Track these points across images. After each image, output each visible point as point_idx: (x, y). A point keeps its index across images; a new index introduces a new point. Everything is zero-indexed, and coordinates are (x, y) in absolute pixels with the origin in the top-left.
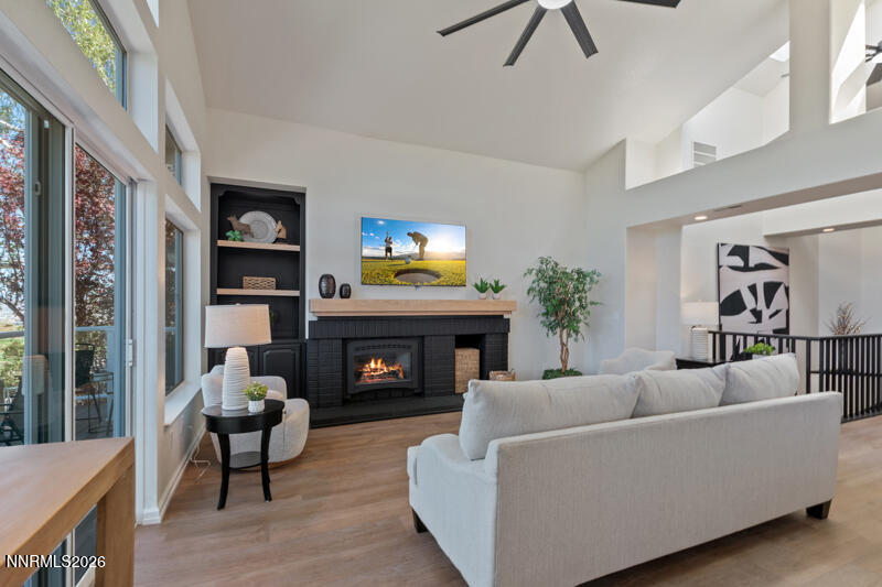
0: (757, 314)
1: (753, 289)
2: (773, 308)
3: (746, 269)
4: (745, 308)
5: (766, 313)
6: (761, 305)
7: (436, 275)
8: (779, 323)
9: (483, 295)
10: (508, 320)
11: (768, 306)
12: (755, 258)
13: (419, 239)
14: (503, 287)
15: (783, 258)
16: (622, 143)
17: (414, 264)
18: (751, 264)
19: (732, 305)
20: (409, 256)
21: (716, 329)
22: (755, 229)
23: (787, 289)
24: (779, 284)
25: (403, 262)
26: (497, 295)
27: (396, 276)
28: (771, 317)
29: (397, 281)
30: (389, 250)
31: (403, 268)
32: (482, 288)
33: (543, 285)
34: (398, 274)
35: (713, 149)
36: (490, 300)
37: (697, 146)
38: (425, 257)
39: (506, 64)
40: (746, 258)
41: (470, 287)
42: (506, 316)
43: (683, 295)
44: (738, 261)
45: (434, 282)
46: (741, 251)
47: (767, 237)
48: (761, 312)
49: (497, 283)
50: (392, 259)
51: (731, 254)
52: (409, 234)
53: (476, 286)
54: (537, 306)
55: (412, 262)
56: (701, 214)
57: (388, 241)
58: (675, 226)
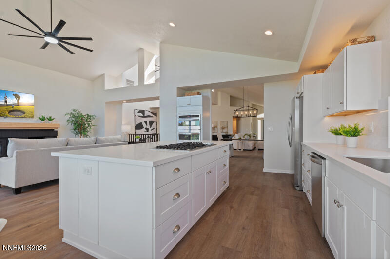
0: (147, 130)
1: (146, 122)
2: (152, 128)
3: (144, 116)
4: (143, 127)
5: (150, 129)
6: (148, 127)
7: (24, 112)
8: (154, 132)
9: (43, 122)
10: (57, 131)
11: (151, 127)
12: (146, 114)
13: (17, 97)
14: (53, 119)
15: (155, 114)
16: (103, 75)
17: (15, 108)
18: (145, 115)
19: (139, 126)
20: (13, 104)
21: (134, 133)
22: (147, 106)
23: (156, 123)
24: (154, 121)
25: (11, 107)
26: (50, 122)
27: (9, 113)
29: (9, 115)
30: (6, 101)
31: (12, 109)
32: (43, 119)
33: (73, 119)
34: (10, 112)
35: (133, 82)
36: (48, 123)
37: (127, 80)
38: (19, 104)
39: (42, 48)
40: (143, 114)
41: (36, 118)
42: (55, 130)
43: (123, 123)
44: (141, 114)
45: (23, 116)
46: (142, 112)
47: (150, 108)
49: (50, 117)
50: (7, 105)
51: (138, 112)
52: (13, 95)
53: (39, 118)
54: (71, 126)
55: (15, 107)
56: (124, 100)
57: (6, 98)
58: (121, 102)
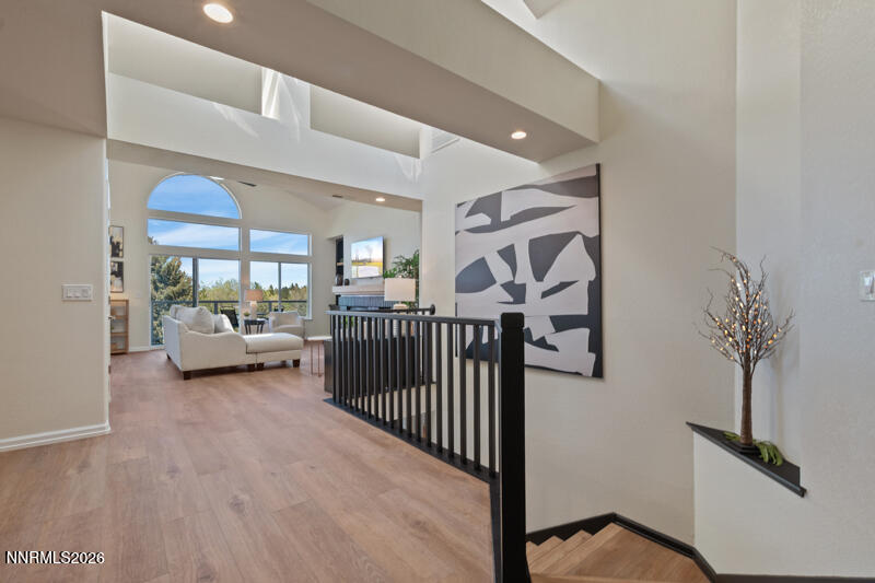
0: (516, 291)
1: (508, 254)
2: (551, 279)
3: (497, 225)
4: (495, 282)
5: (534, 289)
6: (525, 274)
11: (540, 278)
18: (505, 217)
28: (545, 294)
40: (495, 211)
44: (483, 219)
46: (488, 205)
48: (523, 286)
51: (473, 212)
